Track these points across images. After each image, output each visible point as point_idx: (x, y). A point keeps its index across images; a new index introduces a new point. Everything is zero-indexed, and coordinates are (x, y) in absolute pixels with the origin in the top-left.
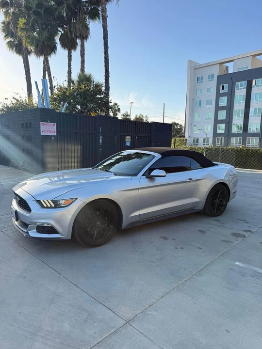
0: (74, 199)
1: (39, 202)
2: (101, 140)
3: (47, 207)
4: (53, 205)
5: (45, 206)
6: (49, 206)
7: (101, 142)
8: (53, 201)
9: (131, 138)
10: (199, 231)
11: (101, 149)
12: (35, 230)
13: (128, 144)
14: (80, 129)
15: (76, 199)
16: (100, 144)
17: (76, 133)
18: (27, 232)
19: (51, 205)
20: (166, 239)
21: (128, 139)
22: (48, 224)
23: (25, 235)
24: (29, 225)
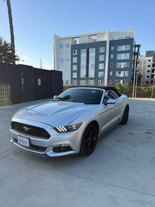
0: (80, 124)
2: (23, 81)
3: (62, 132)
4: (66, 130)
5: (61, 131)
6: (63, 130)
9: (41, 80)
10: (129, 133)
11: (23, 88)
12: (52, 151)
13: (39, 84)
14: (9, 74)
15: (82, 123)
16: (23, 84)
17: (7, 77)
18: (45, 154)
19: (65, 130)
20: (121, 142)
21: (39, 81)
22: (65, 145)
23: (43, 157)
24: (47, 148)
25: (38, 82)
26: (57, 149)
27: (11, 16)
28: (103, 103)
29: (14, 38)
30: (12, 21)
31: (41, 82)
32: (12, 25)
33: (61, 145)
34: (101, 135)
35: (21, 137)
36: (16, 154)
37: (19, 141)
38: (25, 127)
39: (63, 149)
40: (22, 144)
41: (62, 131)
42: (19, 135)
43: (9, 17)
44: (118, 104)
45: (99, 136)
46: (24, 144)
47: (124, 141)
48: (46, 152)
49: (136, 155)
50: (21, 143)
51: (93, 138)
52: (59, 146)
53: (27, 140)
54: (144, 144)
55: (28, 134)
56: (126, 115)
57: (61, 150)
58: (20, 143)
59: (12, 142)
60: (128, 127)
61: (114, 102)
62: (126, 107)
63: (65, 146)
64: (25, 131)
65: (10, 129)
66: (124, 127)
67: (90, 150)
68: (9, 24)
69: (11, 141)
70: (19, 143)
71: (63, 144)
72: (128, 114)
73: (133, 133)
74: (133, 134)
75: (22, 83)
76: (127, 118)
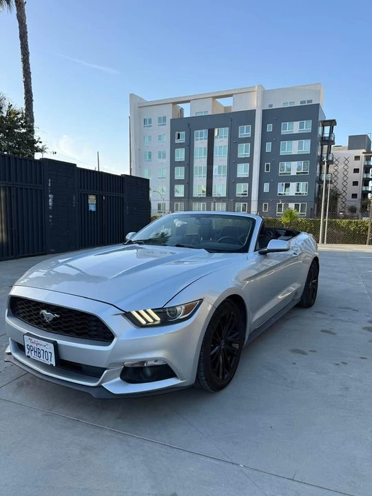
0: (198, 302)
1: (128, 315)
2: (50, 200)
3: (147, 326)
4: (158, 319)
5: (144, 322)
6: (151, 320)
7: (50, 204)
8: (157, 311)
9: (97, 199)
11: (51, 217)
12: (119, 378)
13: (92, 208)
14: (16, 181)
15: (201, 300)
16: (50, 208)
17: (10, 188)
18: (100, 386)
19: (155, 320)
20: (304, 353)
21: (92, 199)
22: (156, 361)
23: (94, 394)
24: (105, 369)
25: (88, 204)
26: (133, 373)
27: (27, 45)
28: (255, 250)
29: (33, 98)
30: (28, 59)
31: (96, 204)
32: (29, 68)
33: (143, 362)
34: (250, 335)
35: (34, 339)
36: (20, 385)
37: (27, 350)
38: (44, 312)
39: (149, 372)
40: (38, 359)
41: (147, 322)
42: (28, 334)
43: (21, 47)
44: (294, 255)
45: (247, 337)
46: (42, 358)
47: (311, 351)
48: (102, 382)
49: (347, 389)
50: (32, 355)
51: (230, 343)
52: (138, 365)
53: (51, 348)
54: (365, 360)
55: (54, 329)
56: (313, 284)
57: (145, 375)
58: (29, 354)
59: (10, 354)
60: (319, 315)
61: (285, 247)
62: (313, 263)
63: (156, 363)
64: (44, 322)
65: (7, 318)
66: (307, 313)
67: (223, 376)
68: (21, 65)
69: (9, 350)
70: (29, 357)
71: (151, 359)
72: (317, 282)
73: (333, 331)
74: (334, 334)
75: (49, 206)
76: (315, 290)
